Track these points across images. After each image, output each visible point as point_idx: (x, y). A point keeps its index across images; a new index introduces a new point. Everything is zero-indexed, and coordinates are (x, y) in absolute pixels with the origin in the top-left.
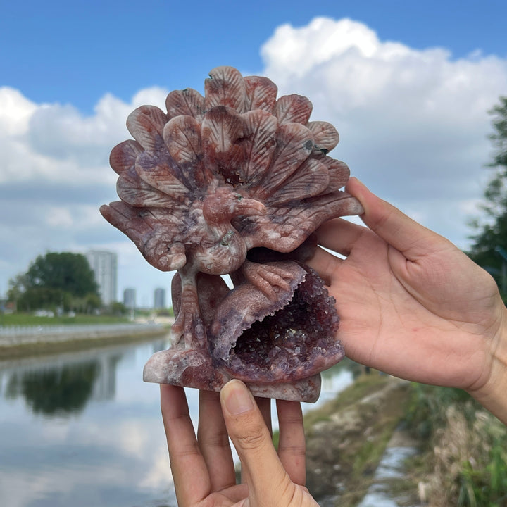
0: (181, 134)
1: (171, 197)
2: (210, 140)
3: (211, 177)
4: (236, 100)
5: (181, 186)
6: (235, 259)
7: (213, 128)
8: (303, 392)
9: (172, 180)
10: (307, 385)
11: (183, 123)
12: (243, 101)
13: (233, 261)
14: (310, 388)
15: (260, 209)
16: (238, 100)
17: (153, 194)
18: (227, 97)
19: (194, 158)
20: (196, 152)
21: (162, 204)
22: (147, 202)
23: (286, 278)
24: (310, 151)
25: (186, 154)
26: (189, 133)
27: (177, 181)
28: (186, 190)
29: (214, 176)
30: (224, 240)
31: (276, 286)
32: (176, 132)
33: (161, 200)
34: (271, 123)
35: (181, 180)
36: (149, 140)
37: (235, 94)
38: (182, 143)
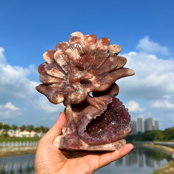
0: (60, 56)
1: (59, 78)
2: (71, 56)
3: (73, 69)
4: (80, 42)
5: (62, 74)
6: (82, 95)
7: (72, 52)
8: (117, 146)
9: (59, 72)
10: (119, 143)
11: (61, 52)
12: (83, 42)
13: (82, 96)
14: (120, 145)
15: (90, 76)
16: (81, 42)
17: (52, 78)
18: (77, 41)
19: (66, 63)
20: (67, 61)
21: (56, 81)
22: (50, 81)
23: (104, 101)
24: (109, 54)
25: (63, 62)
26: (64, 55)
27: (60, 72)
28: (64, 75)
29: (74, 69)
30: (77, 89)
31: (100, 104)
32: (59, 55)
33: (55, 80)
34: (94, 47)
35: (62, 72)
36: (50, 60)
37: (80, 40)
38: (61, 59)
